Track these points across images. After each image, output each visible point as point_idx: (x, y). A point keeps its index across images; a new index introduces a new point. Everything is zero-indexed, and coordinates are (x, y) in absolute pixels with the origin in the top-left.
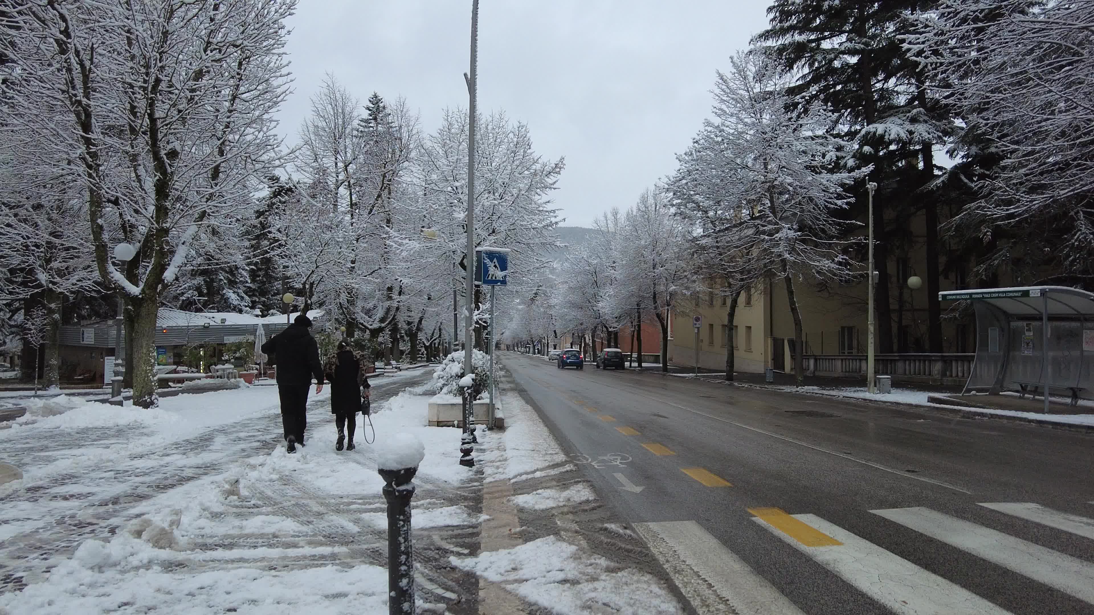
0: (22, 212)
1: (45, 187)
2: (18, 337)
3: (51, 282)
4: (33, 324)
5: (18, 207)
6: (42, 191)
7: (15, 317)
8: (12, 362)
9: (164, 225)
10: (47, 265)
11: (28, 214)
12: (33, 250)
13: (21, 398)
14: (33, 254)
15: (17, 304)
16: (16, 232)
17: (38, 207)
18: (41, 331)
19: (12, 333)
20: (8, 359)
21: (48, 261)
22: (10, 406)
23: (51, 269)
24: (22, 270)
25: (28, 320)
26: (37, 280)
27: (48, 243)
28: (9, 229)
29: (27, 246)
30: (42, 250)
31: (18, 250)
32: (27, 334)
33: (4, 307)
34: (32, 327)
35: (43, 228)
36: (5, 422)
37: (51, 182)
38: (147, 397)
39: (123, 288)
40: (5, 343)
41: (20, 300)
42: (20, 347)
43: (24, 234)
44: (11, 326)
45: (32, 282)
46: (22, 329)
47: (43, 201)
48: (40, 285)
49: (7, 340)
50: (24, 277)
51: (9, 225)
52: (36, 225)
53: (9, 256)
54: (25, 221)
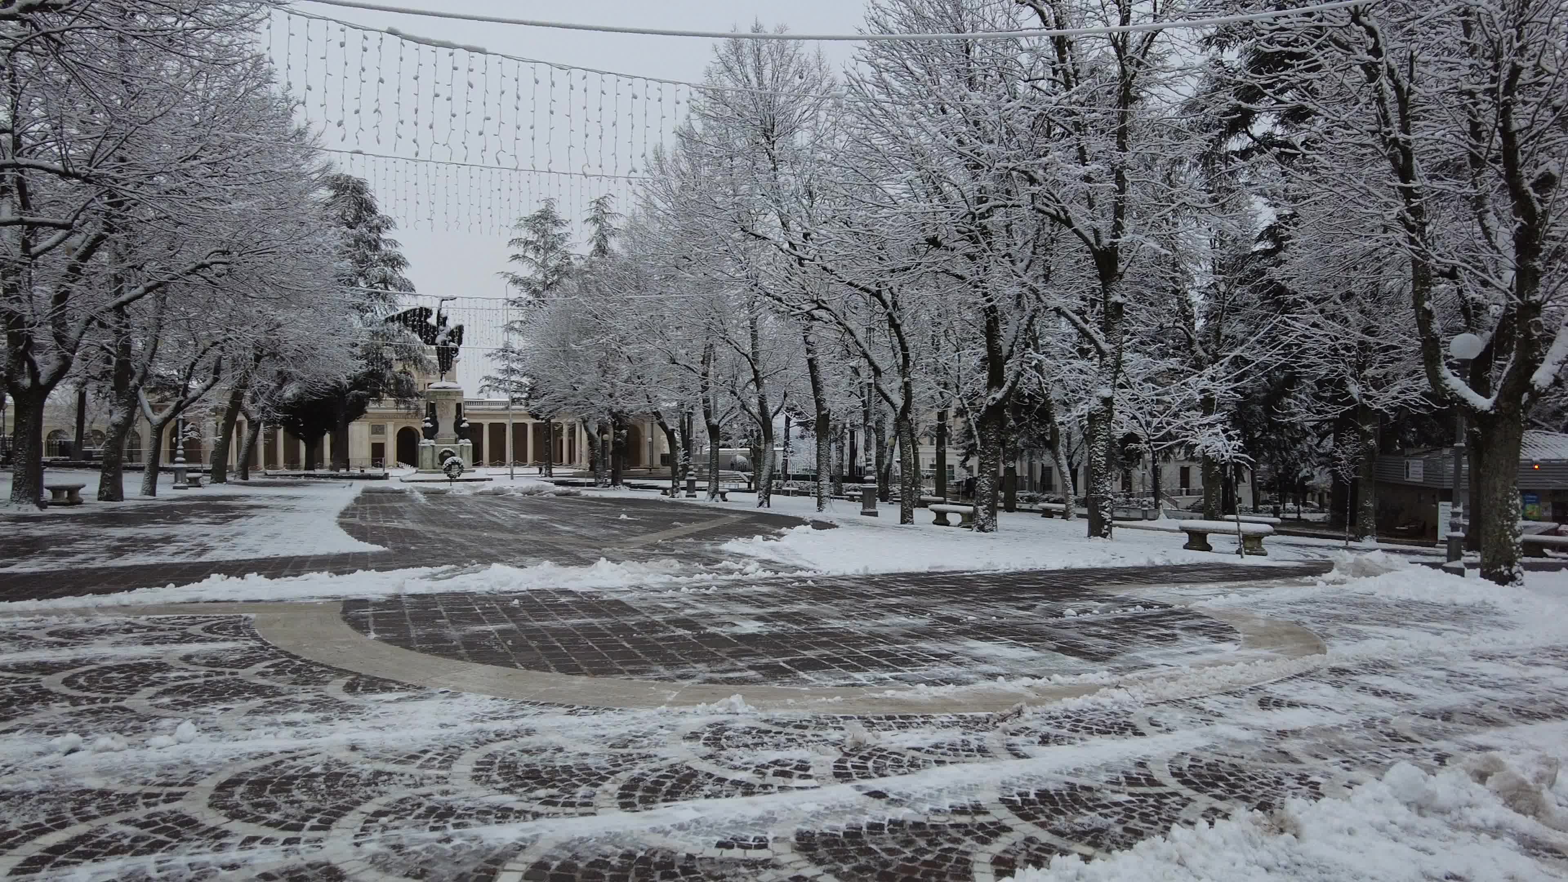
0: (1330, 307)
1: (1355, 269)
2: (1327, 469)
3: (1365, 396)
4: (1344, 453)
5: (1325, 299)
6: (1353, 274)
7: (1324, 443)
8: (1321, 502)
9: (1532, 298)
10: (1361, 372)
11: (1336, 307)
12: (1343, 355)
13: (1329, 548)
14: (1343, 361)
15: (1326, 427)
16: (1323, 333)
17: (1347, 297)
18: (1352, 462)
19: (1320, 464)
20: (1317, 497)
21: (1361, 367)
22: (1317, 557)
23: (1365, 378)
24: (1331, 381)
25: (1338, 447)
26: (1348, 393)
27: (1361, 343)
28: (1314, 330)
29: (1336, 350)
30: (1354, 353)
31: (1325, 357)
32: (1337, 465)
33: (1311, 431)
34: (1343, 456)
35: (1354, 324)
36: (1310, 577)
37: (1363, 260)
38: (1503, 568)
39: (1464, 401)
40: (1313, 476)
41: (1329, 421)
42: (1330, 482)
43: (1332, 334)
44: (1320, 455)
45: (1341, 396)
46: (1330, 460)
47: (1354, 288)
48: (1351, 401)
49: (1315, 473)
50: (1333, 391)
51: (1315, 325)
52: (1345, 320)
53: (1316, 365)
54: (1333, 317)
